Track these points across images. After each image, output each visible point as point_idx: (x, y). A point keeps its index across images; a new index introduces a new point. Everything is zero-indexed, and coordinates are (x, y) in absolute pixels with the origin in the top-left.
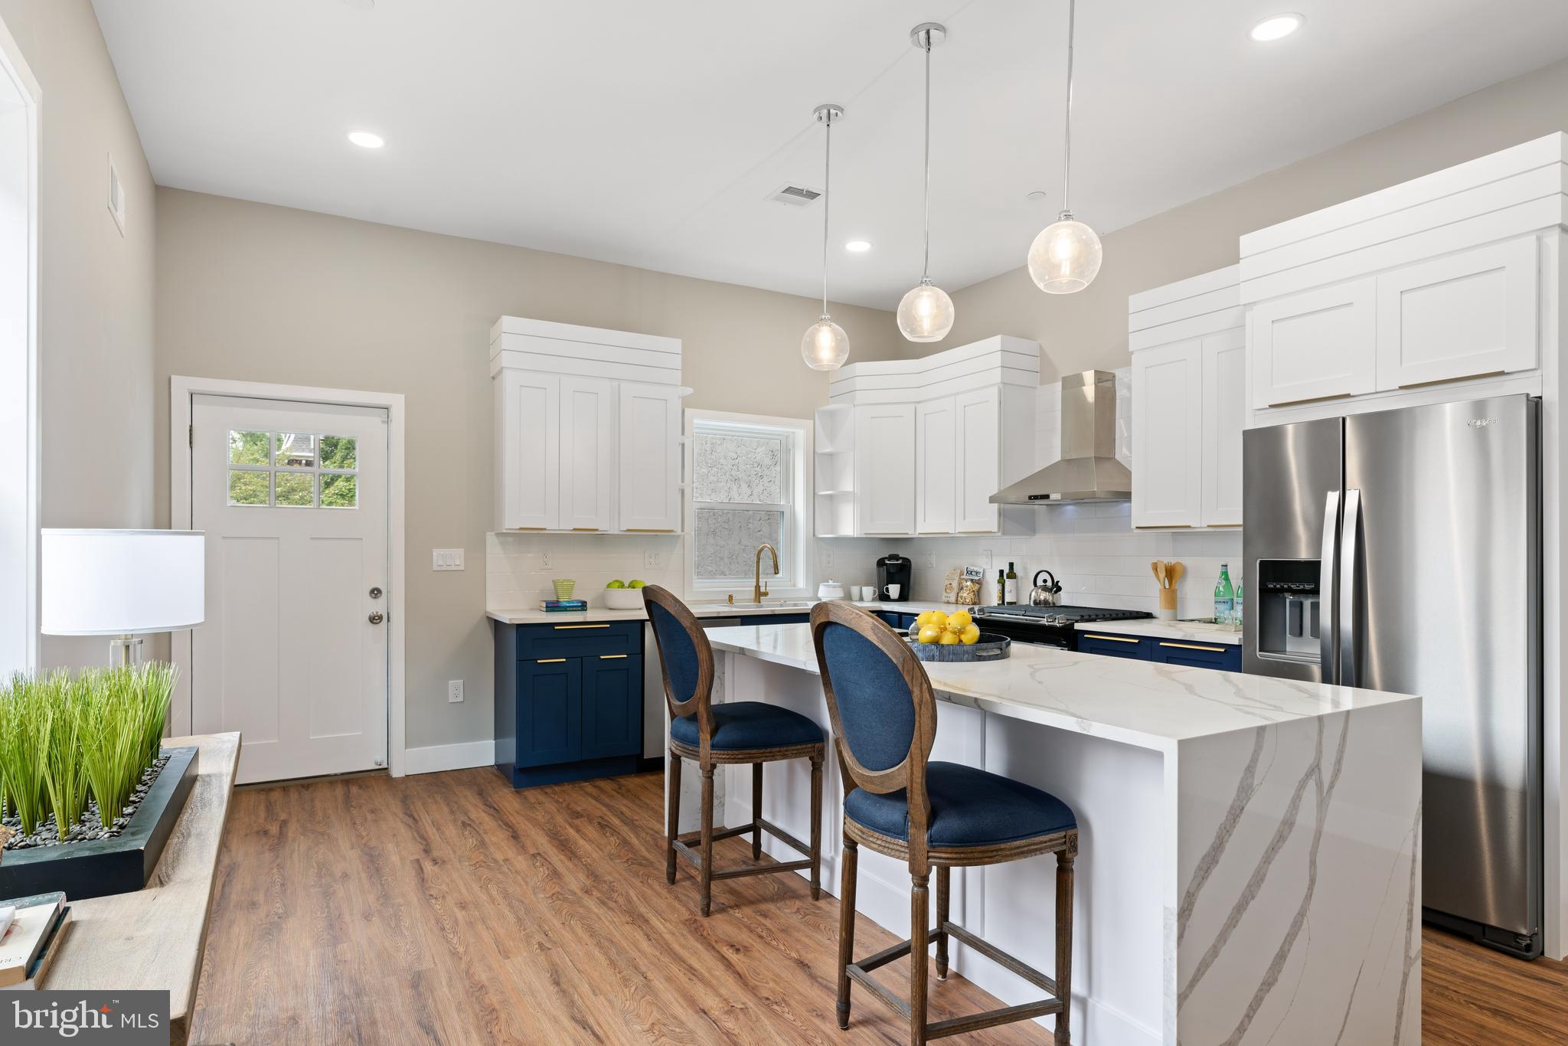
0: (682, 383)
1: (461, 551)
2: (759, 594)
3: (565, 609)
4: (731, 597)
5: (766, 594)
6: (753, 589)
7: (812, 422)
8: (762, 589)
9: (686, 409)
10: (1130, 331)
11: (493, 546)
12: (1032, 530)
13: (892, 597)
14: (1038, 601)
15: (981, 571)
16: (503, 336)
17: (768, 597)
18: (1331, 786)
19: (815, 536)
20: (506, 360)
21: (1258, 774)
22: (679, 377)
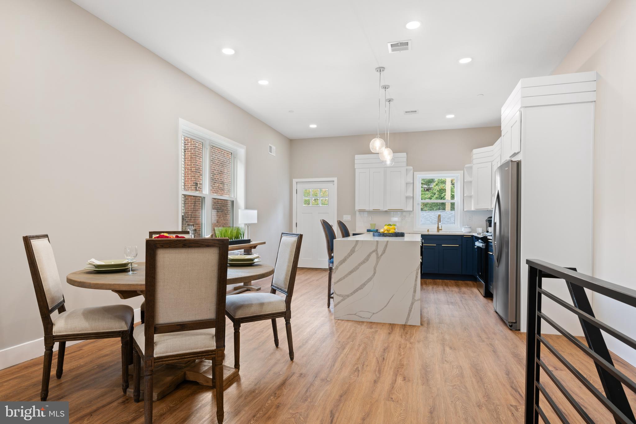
0: (407, 165)
1: (350, 216)
2: (438, 229)
3: (372, 231)
4: (428, 230)
7: (463, 171)
8: (440, 227)
9: (414, 173)
11: (358, 215)
16: (355, 160)
17: (442, 231)
18: (382, 255)
19: (463, 210)
20: (356, 166)
21: (356, 249)
22: (405, 164)
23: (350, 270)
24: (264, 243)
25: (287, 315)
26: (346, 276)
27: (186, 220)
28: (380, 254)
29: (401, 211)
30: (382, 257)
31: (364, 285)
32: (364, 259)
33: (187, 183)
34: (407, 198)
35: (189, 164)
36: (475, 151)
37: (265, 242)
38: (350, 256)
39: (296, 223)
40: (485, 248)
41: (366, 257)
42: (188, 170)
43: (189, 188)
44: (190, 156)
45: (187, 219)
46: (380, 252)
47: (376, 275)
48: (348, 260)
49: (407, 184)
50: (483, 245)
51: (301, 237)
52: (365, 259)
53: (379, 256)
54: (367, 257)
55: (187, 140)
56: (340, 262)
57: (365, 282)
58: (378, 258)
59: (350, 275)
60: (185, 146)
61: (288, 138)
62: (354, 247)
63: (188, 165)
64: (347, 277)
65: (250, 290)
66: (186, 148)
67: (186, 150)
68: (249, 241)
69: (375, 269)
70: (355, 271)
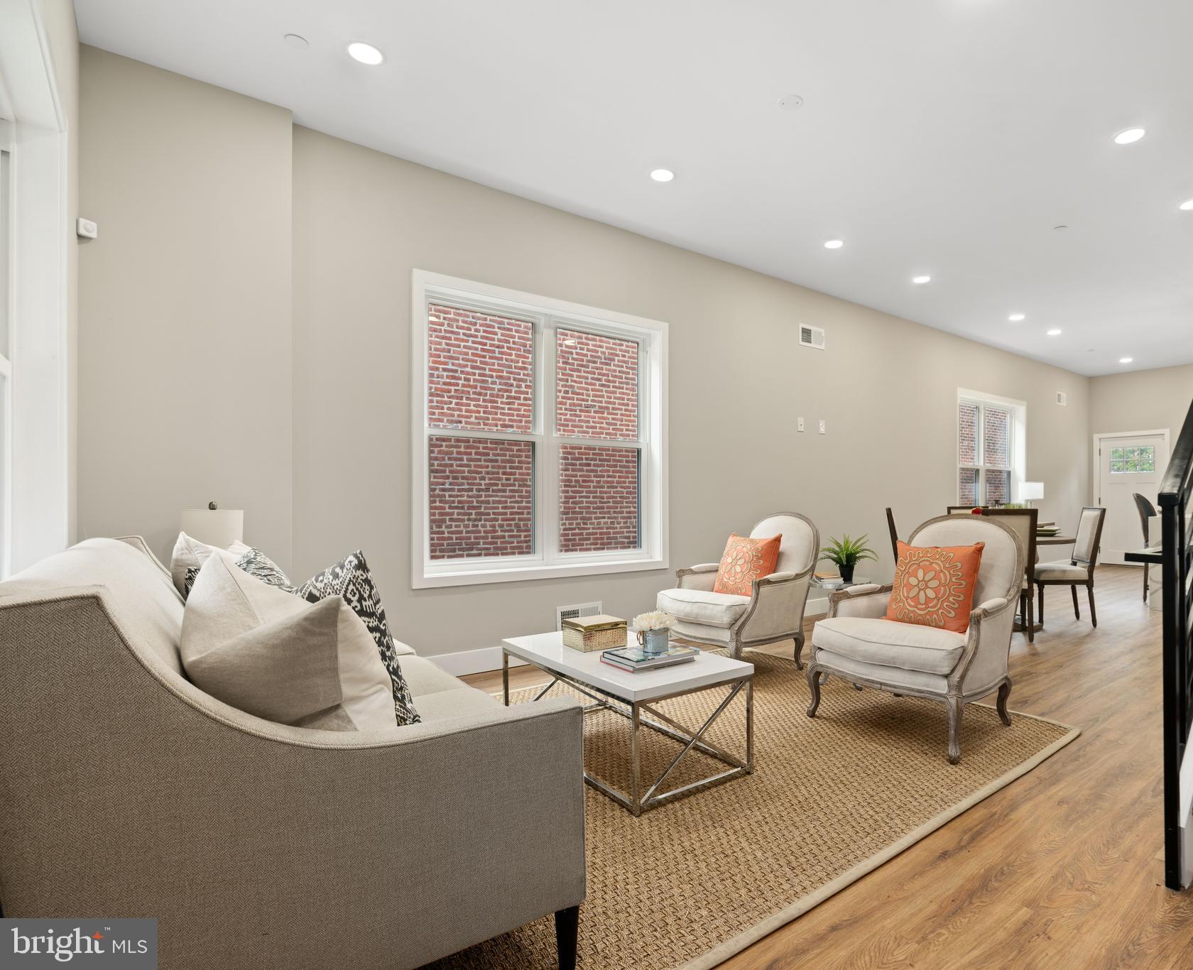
25: (1089, 583)
39: (1098, 495)
51: (1104, 511)
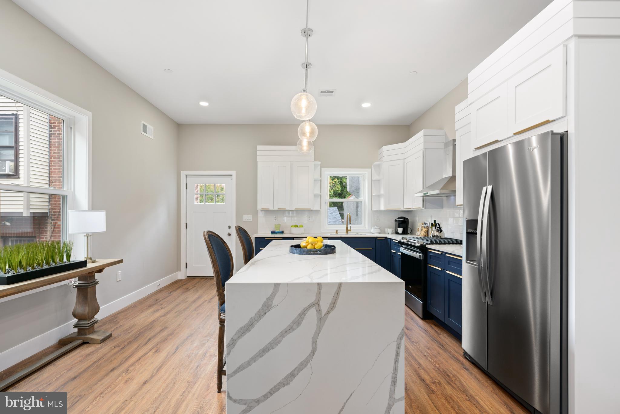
0: (314, 160)
1: (251, 215)
2: (348, 230)
3: (277, 233)
4: (337, 231)
5: (350, 230)
6: (346, 228)
7: (371, 169)
8: (349, 229)
9: (322, 169)
10: (456, 121)
11: (261, 215)
12: (442, 207)
13: (399, 233)
14: (434, 236)
15: (428, 223)
16: (257, 151)
17: (352, 231)
18: (328, 313)
19: (372, 210)
20: (258, 159)
21: (275, 301)
22: (313, 158)
23: (262, 346)
24: (121, 261)
26: (254, 359)
27: (51, 218)
28: (324, 312)
29: (310, 211)
30: (330, 315)
31: (292, 375)
32: (292, 322)
33: (54, 174)
34: (315, 196)
35: (57, 151)
36: (385, 148)
37: (123, 260)
38: (260, 317)
39: (186, 224)
40: (423, 259)
41: (295, 319)
42: (54, 158)
43: (57, 180)
44: (57, 142)
45: (53, 216)
46: (324, 307)
47: (316, 354)
48: (257, 326)
49: (314, 180)
50: (420, 255)
52: (294, 322)
53: (323, 315)
54: (297, 317)
55: (53, 123)
56: (239, 331)
57: (295, 370)
58: (321, 319)
59: (261, 357)
60: (51, 130)
61: (176, 123)
62: (270, 299)
63: (54, 153)
64: (255, 361)
65: (88, 343)
66: (52, 132)
67: (52, 135)
68: (83, 264)
69: (314, 342)
70: (273, 348)
